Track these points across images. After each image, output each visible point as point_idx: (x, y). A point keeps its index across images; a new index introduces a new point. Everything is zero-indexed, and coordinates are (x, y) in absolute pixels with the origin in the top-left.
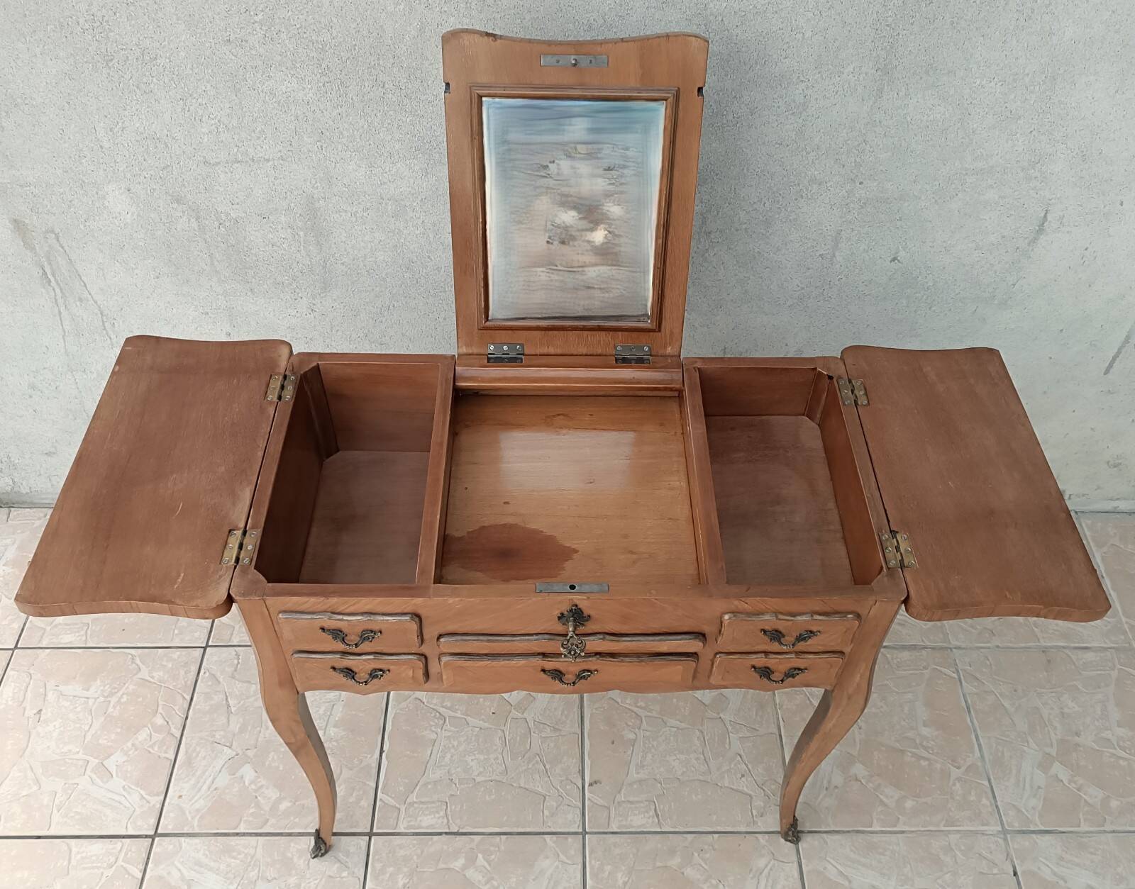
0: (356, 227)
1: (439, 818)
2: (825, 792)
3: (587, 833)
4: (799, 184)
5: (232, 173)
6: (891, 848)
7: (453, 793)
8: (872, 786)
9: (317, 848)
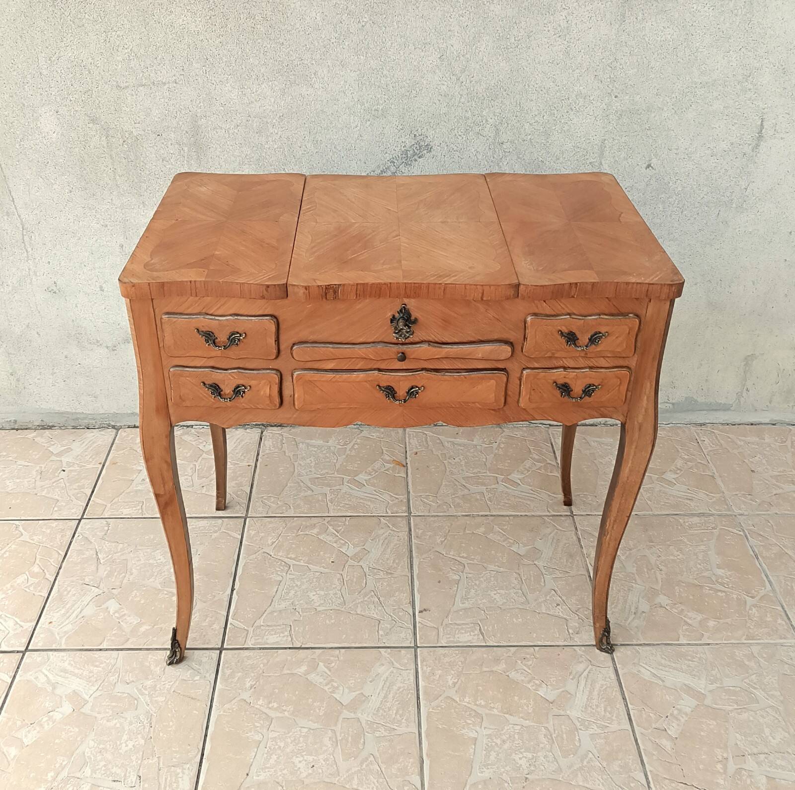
0: (228, 142)
1: (283, 637)
2: (634, 616)
3: (418, 647)
4: (568, 98)
5: (137, 95)
6: (698, 656)
7: (296, 619)
8: (676, 611)
9: (174, 653)
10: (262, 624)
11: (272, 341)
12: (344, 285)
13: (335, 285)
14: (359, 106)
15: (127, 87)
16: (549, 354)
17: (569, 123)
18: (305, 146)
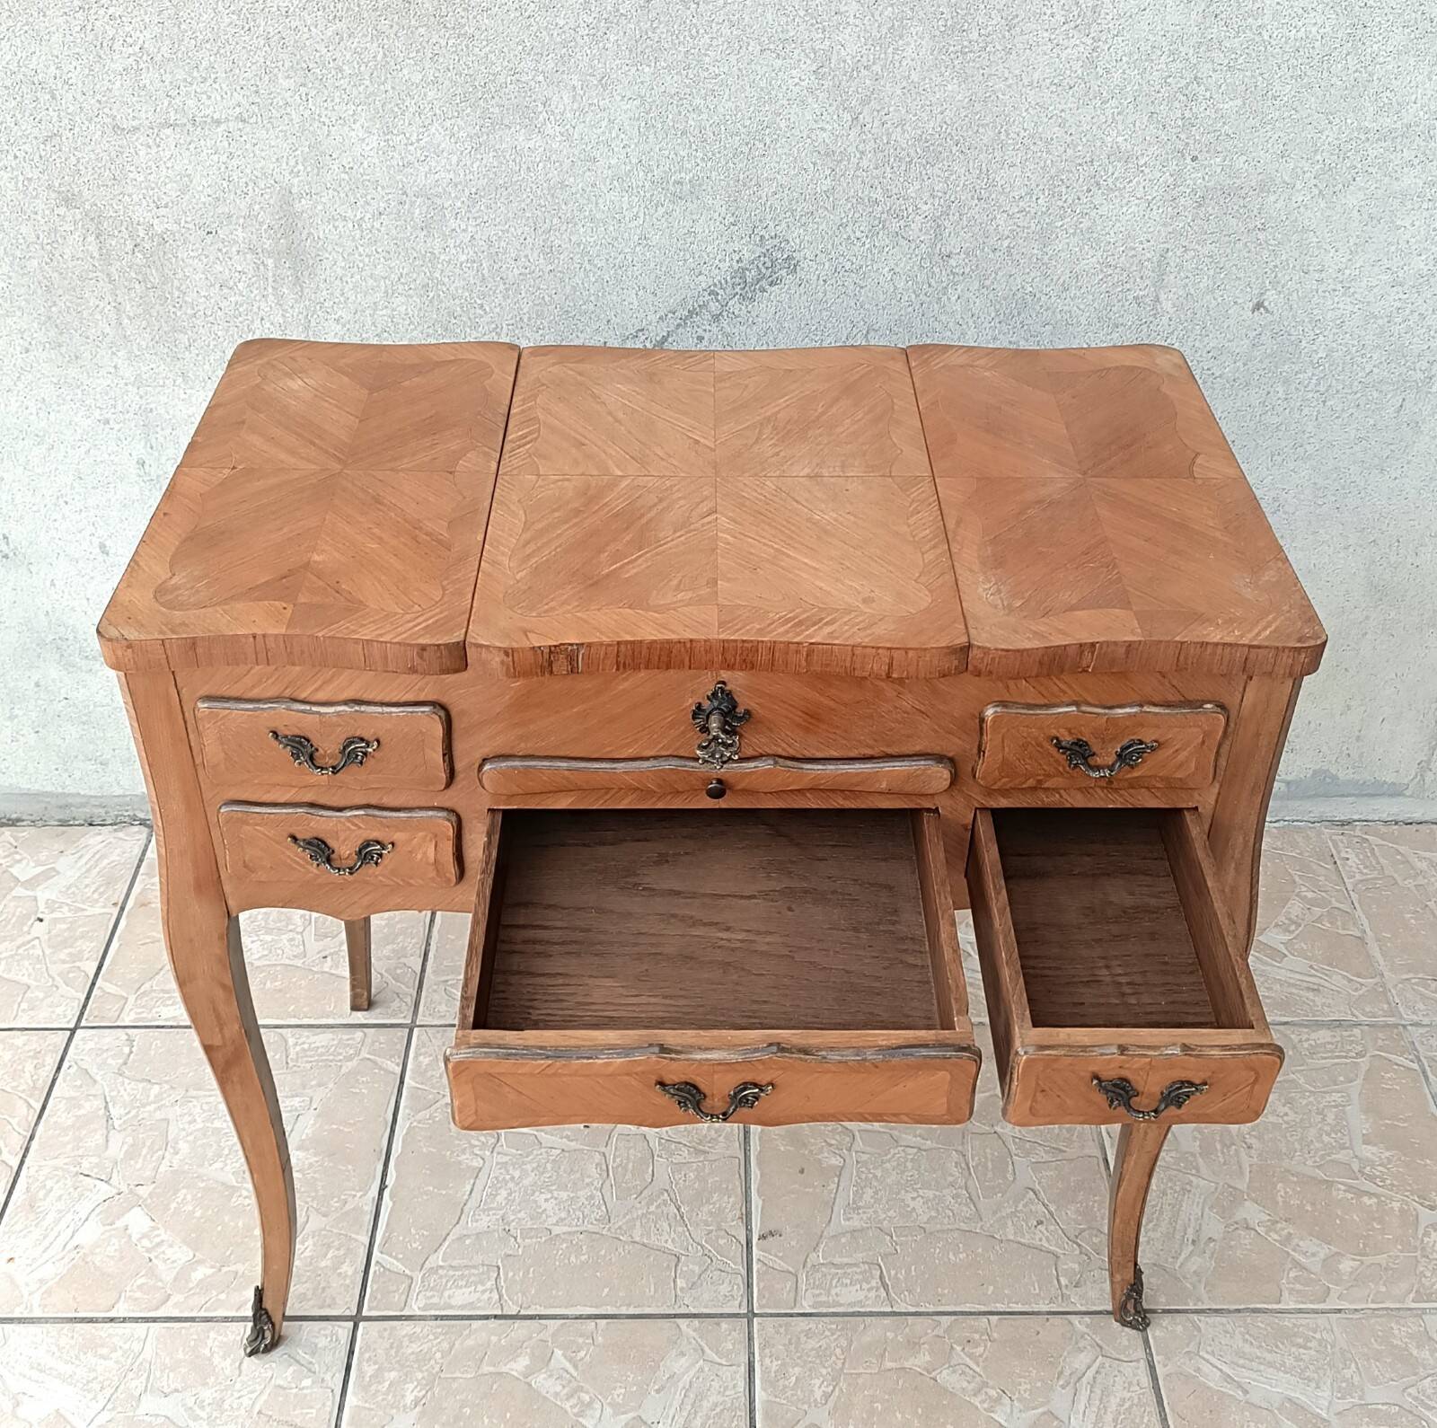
1: (484, 1292)
2: (1191, 1248)
3: (756, 1315)
4: (1092, 162)
5: (159, 146)
6: (1318, 1336)
7: (510, 1252)
8: (1276, 1237)
9: (258, 1333)
10: (441, 1263)
11: (437, 756)
12: (590, 645)
13: (571, 645)
14: (641, 174)
15: (136, 129)
16: (1031, 782)
17: (1093, 214)
18: (526, 256)
